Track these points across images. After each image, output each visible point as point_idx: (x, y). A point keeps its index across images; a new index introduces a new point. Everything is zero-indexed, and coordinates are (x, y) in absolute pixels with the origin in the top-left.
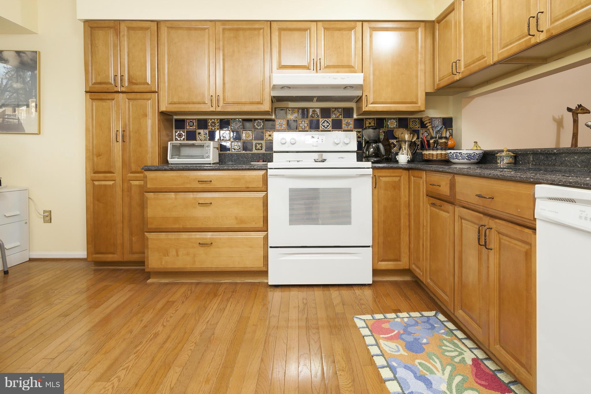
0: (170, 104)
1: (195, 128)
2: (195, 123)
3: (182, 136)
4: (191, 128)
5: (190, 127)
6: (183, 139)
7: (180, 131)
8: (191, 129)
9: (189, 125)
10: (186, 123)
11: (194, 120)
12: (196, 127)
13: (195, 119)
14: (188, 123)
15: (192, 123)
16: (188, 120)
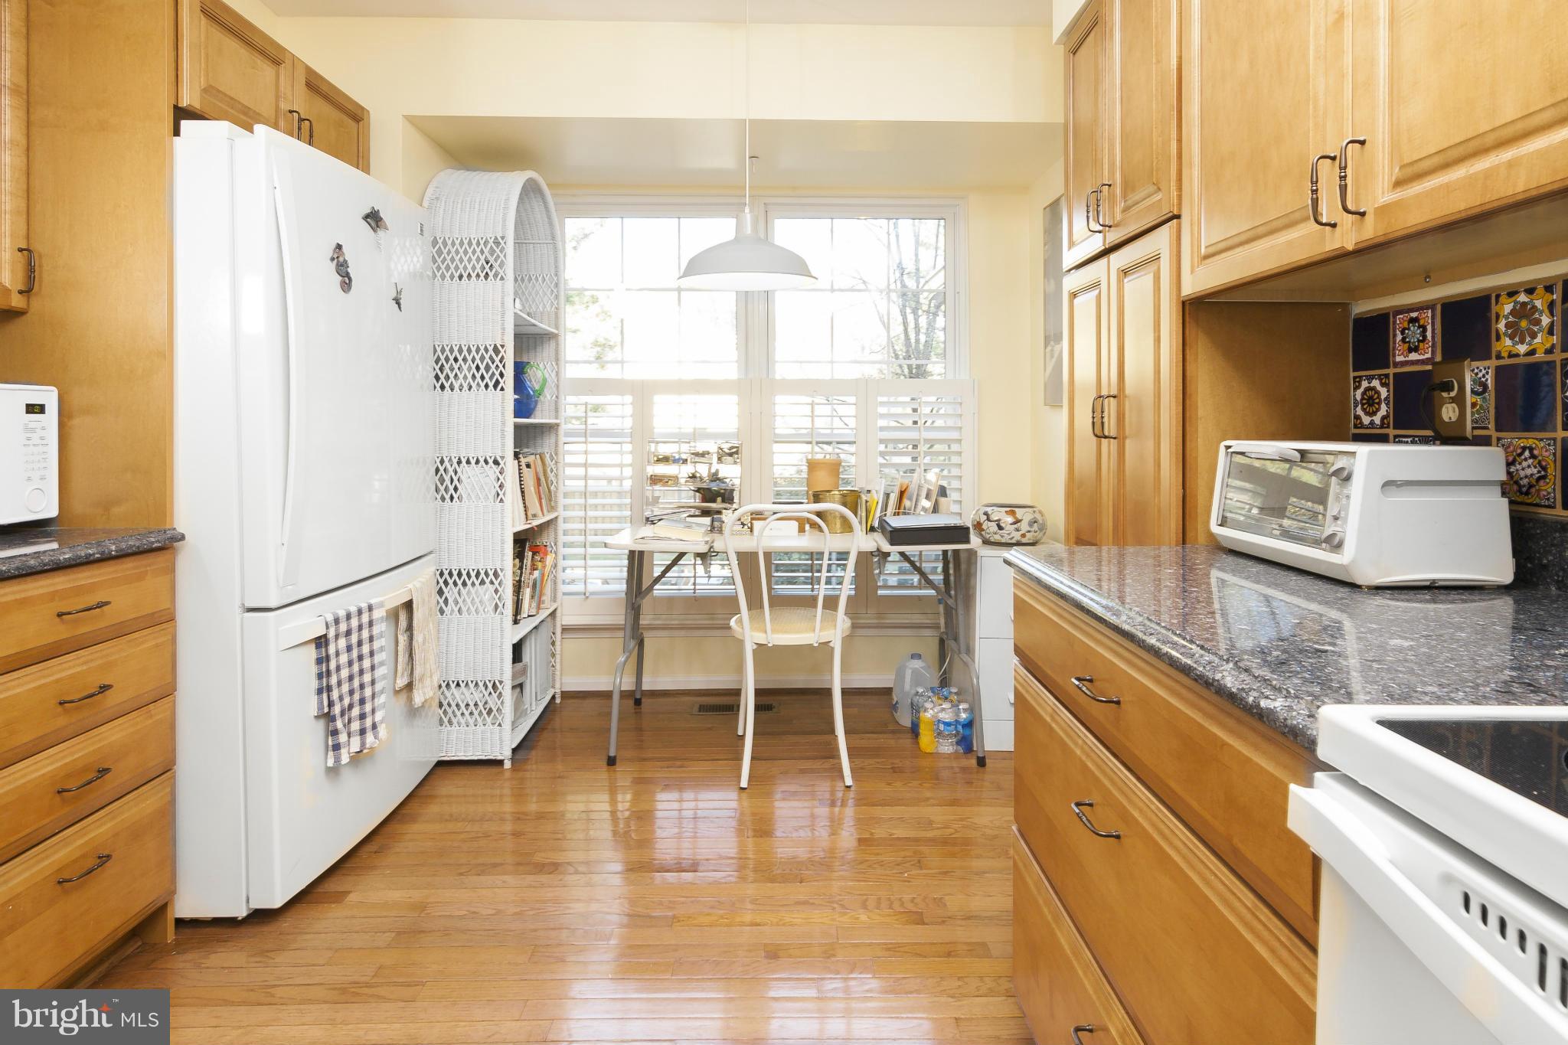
0: (1206, 257)
1: (1429, 355)
2: (1429, 328)
3: (1379, 404)
4: (1414, 356)
5: (1410, 350)
6: (1383, 418)
7: (1370, 378)
8: (1413, 363)
9: (1403, 340)
10: (1394, 331)
11: (1427, 309)
12: (1433, 353)
13: (1430, 306)
14: (1402, 333)
15: (1419, 327)
16: (1401, 312)
